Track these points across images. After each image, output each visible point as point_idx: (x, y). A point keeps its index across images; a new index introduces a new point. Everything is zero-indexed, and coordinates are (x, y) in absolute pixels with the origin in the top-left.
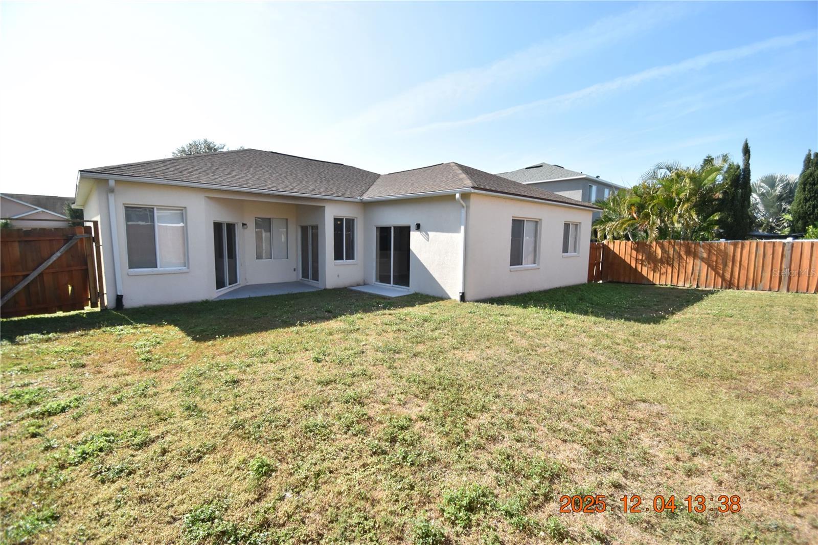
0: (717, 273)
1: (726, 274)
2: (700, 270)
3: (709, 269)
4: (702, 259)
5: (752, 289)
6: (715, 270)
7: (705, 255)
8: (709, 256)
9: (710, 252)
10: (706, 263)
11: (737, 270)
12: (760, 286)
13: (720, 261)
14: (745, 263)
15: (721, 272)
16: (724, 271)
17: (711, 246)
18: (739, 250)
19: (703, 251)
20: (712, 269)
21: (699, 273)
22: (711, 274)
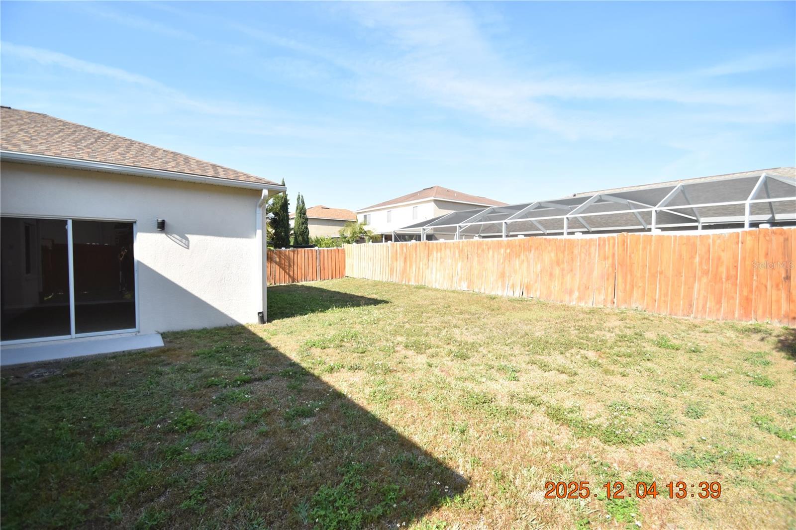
0: (285, 272)
1: (290, 273)
2: (275, 271)
3: (281, 269)
4: (276, 263)
5: (305, 281)
6: (284, 269)
7: (278, 260)
8: (280, 261)
9: (280, 257)
10: (278, 265)
11: (296, 269)
12: (308, 279)
13: (287, 264)
14: (299, 264)
15: (288, 271)
16: (289, 271)
17: (280, 252)
18: (296, 255)
19: (276, 256)
20: (282, 269)
21: (275, 273)
22: (282, 273)
